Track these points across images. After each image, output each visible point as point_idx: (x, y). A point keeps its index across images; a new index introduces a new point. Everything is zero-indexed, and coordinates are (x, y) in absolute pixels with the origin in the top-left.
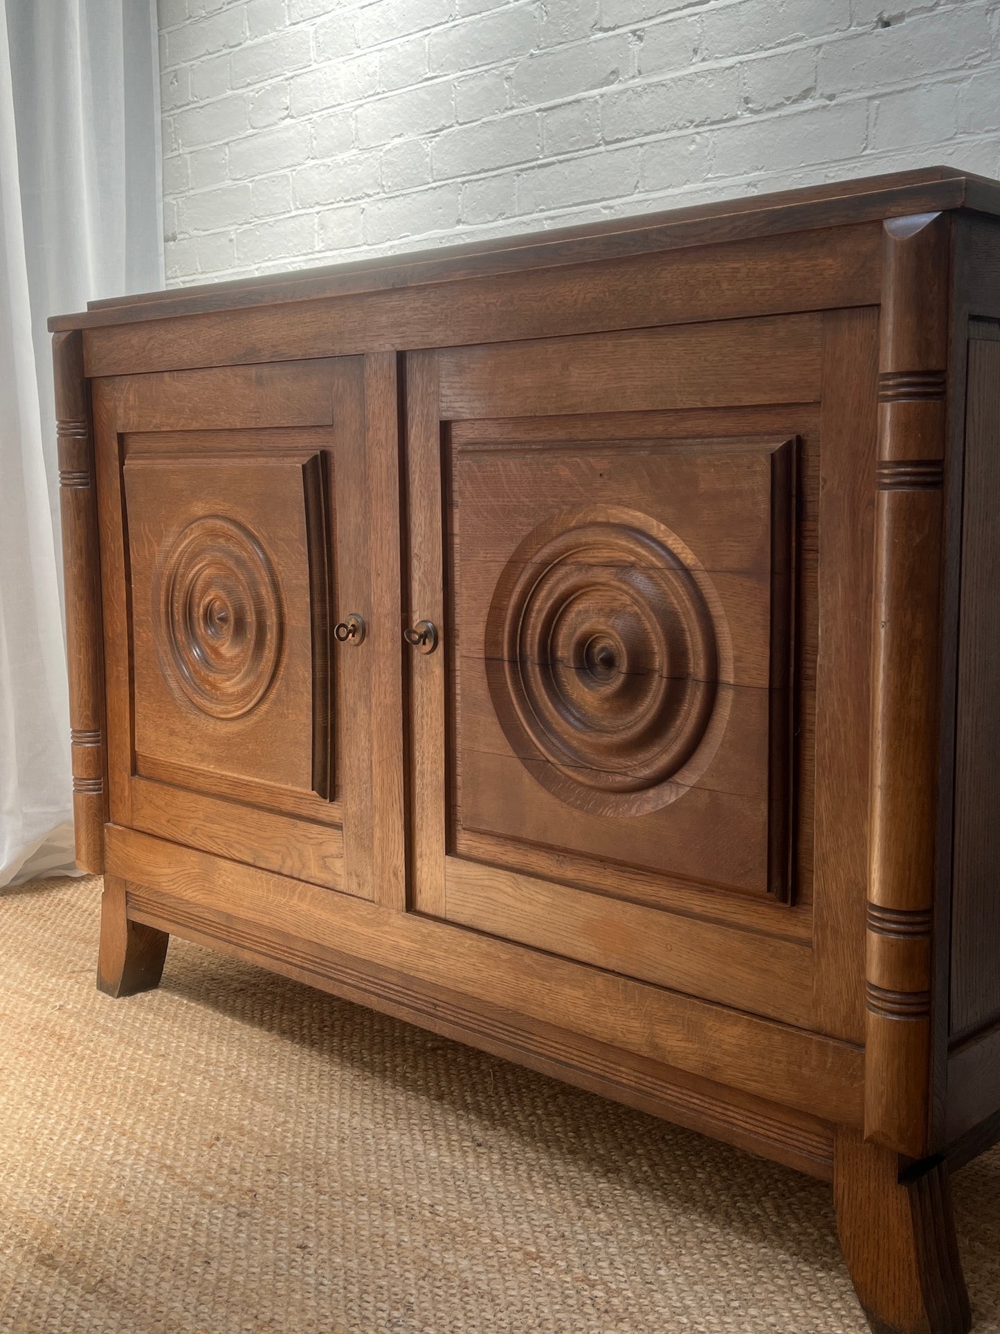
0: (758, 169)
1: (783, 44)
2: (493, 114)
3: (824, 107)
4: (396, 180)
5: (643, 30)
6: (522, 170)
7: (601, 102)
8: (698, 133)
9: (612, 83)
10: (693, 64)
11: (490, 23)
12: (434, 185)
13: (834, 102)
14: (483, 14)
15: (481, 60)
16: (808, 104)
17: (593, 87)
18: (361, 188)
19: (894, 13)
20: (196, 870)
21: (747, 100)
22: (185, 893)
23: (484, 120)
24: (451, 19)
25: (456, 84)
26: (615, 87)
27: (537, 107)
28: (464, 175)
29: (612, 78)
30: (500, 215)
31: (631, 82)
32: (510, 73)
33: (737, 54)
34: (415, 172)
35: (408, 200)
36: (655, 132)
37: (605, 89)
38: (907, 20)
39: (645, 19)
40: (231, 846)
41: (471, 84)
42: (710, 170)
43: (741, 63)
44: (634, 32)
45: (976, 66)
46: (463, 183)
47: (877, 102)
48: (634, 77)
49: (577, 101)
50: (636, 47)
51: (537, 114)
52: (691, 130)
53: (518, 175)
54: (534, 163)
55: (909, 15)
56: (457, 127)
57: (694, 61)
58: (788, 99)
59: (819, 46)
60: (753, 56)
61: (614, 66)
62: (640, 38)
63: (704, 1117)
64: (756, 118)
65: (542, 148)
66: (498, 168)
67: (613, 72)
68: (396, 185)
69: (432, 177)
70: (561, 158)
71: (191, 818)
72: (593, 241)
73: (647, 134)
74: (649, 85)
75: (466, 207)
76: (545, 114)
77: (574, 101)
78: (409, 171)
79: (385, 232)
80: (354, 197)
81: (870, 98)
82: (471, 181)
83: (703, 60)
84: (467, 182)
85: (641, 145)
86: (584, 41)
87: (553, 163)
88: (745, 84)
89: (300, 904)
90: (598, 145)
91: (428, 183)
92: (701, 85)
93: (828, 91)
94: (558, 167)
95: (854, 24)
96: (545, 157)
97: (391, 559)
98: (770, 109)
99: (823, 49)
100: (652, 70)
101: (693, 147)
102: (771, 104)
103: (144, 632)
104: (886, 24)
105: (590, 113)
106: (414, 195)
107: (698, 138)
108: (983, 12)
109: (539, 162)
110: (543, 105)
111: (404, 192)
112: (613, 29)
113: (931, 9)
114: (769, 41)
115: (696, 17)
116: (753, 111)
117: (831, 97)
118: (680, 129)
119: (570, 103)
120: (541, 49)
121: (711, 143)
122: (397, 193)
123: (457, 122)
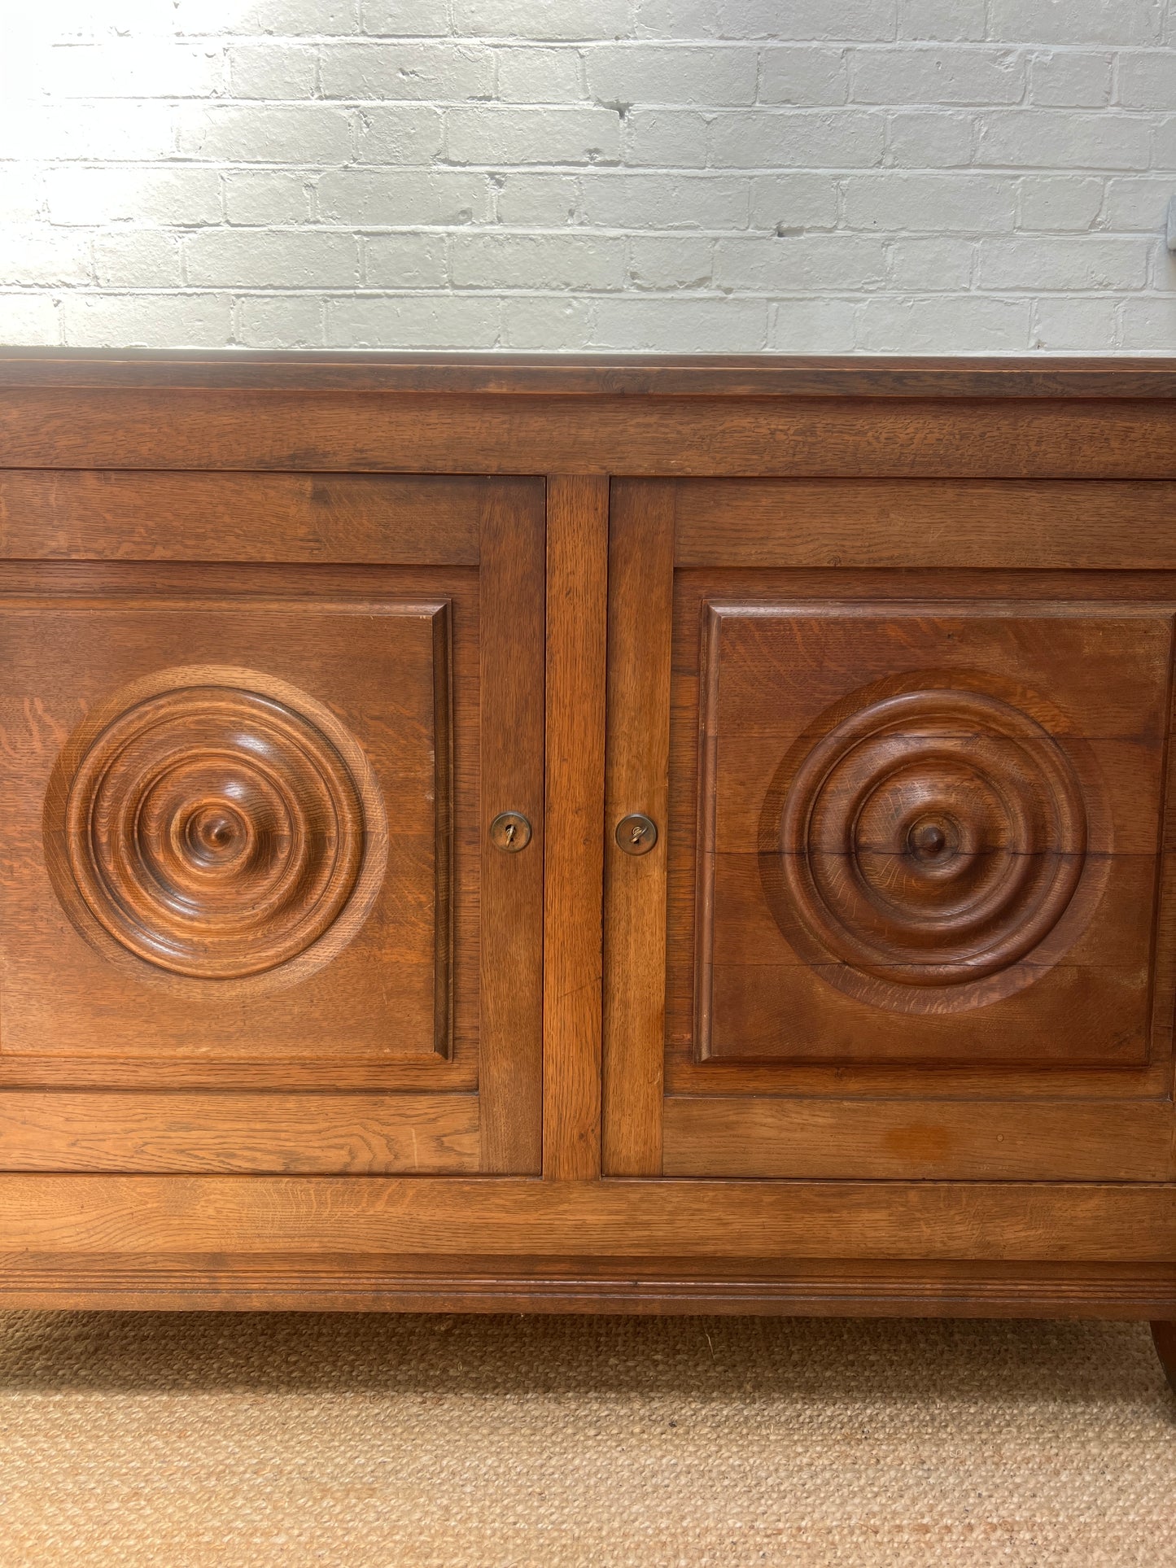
0: (647, 346)
1: (676, 228)
2: (287, 223)
3: (722, 299)
4: (119, 274)
5: (504, 175)
6: (333, 296)
7: (448, 242)
8: (575, 298)
9: (462, 223)
10: (569, 226)
11: (279, 115)
12: (189, 291)
13: (731, 296)
14: (267, 102)
15: (264, 156)
16: (701, 293)
17: (435, 223)
18: (55, 274)
19: (794, 225)
20: (149, 1206)
21: (634, 276)
22: (120, 1244)
23: (274, 228)
24: (214, 95)
25: (225, 175)
26: (464, 229)
27: (356, 228)
28: (240, 287)
29: (461, 217)
30: (298, 342)
31: (488, 227)
32: (312, 182)
33: (622, 226)
34: (155, 269)
35: (142, 302)
36: (520, 287)
37: (452, 228)
38: (804, 237)
39: (506, 164)
40: (233, 1156)
41: (251, 181)
42: (590, 338)
43: (627, 236)
44: (492, 175)
45: (871, 292)
46: (238, 296)
47: (775, 304)
48: (492, 223)
49: (415, 234)
50: (494, 192)
51: (356, 237)
52: (566, 293)
53: (326, 301)
54: (352, 291)
55: (809, 231)
56: (226, 227)
57: (569, 222)
58: (681, 283)
59: (716, 239)
60: (641, 232)
61: (466, 206)
62: (500, 184)
63: (1033, 1301)
64: (644, 295)
65: (363, 277)
66: (294, 288)
67: (464, 212)
68: (121, 279)
69: (185, 280)
70: (389, 291)
71: (134, 1131)
72: (955, 376)
73: (509, 287)
74: (514, 236)
75: (243, 326)
76: (366, 239)
77: (410, 233)
78: (144, 267)
79: (101, 336)
80: (42, 282)
81: (770, 300)
82: (252, 296)
83: (582, 224)
84: (245, 295)
85: (503, 298)
86: (422, 168)
87: (378, 296)
88: (632, 259)
89: (391, 1209)
90: (443, 287)
91: (178, 287)
92: (580, 249)
93: (726, 284)
94: (385, 301)
95: (752, 226)
96: (367, 287)
97: (589, 739)
98: (660, 289)
99: (720, 242)
100: (516, 221)
101: (569, 311)
102: (663, 284)
103: (26, 865)
104: (780, 235)
105: (433, 251)
106: (152, 298)
107: (575, 303)
108: (879, 245)
109: (358, 291)
110: (363, 229)
111: (132, 291)
112: (464, 165)
113: (830, 231)
114: (660, 222)
115: (573, 178)
116: (640, 288)
117: (729, 291)
118: (554, 289)
119: (403, 234)
120: (359, 163)
121: (591, 310)
122: (123, 291)
123: (227, 222)
